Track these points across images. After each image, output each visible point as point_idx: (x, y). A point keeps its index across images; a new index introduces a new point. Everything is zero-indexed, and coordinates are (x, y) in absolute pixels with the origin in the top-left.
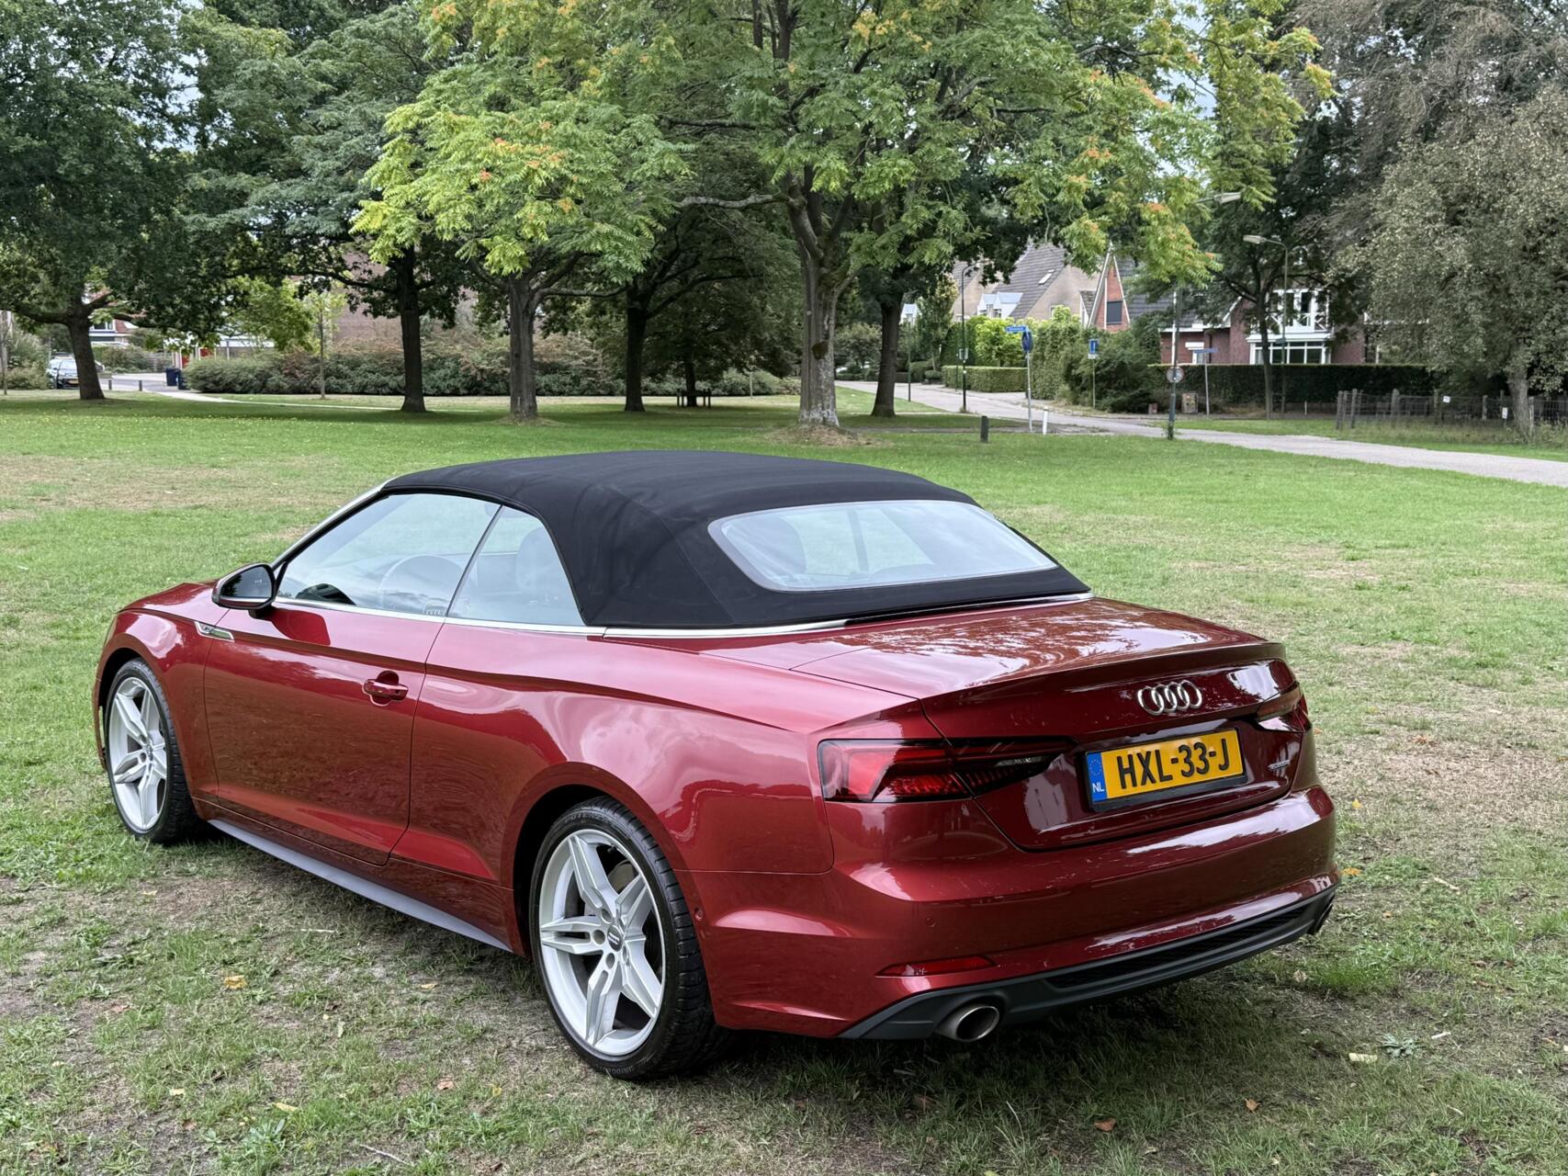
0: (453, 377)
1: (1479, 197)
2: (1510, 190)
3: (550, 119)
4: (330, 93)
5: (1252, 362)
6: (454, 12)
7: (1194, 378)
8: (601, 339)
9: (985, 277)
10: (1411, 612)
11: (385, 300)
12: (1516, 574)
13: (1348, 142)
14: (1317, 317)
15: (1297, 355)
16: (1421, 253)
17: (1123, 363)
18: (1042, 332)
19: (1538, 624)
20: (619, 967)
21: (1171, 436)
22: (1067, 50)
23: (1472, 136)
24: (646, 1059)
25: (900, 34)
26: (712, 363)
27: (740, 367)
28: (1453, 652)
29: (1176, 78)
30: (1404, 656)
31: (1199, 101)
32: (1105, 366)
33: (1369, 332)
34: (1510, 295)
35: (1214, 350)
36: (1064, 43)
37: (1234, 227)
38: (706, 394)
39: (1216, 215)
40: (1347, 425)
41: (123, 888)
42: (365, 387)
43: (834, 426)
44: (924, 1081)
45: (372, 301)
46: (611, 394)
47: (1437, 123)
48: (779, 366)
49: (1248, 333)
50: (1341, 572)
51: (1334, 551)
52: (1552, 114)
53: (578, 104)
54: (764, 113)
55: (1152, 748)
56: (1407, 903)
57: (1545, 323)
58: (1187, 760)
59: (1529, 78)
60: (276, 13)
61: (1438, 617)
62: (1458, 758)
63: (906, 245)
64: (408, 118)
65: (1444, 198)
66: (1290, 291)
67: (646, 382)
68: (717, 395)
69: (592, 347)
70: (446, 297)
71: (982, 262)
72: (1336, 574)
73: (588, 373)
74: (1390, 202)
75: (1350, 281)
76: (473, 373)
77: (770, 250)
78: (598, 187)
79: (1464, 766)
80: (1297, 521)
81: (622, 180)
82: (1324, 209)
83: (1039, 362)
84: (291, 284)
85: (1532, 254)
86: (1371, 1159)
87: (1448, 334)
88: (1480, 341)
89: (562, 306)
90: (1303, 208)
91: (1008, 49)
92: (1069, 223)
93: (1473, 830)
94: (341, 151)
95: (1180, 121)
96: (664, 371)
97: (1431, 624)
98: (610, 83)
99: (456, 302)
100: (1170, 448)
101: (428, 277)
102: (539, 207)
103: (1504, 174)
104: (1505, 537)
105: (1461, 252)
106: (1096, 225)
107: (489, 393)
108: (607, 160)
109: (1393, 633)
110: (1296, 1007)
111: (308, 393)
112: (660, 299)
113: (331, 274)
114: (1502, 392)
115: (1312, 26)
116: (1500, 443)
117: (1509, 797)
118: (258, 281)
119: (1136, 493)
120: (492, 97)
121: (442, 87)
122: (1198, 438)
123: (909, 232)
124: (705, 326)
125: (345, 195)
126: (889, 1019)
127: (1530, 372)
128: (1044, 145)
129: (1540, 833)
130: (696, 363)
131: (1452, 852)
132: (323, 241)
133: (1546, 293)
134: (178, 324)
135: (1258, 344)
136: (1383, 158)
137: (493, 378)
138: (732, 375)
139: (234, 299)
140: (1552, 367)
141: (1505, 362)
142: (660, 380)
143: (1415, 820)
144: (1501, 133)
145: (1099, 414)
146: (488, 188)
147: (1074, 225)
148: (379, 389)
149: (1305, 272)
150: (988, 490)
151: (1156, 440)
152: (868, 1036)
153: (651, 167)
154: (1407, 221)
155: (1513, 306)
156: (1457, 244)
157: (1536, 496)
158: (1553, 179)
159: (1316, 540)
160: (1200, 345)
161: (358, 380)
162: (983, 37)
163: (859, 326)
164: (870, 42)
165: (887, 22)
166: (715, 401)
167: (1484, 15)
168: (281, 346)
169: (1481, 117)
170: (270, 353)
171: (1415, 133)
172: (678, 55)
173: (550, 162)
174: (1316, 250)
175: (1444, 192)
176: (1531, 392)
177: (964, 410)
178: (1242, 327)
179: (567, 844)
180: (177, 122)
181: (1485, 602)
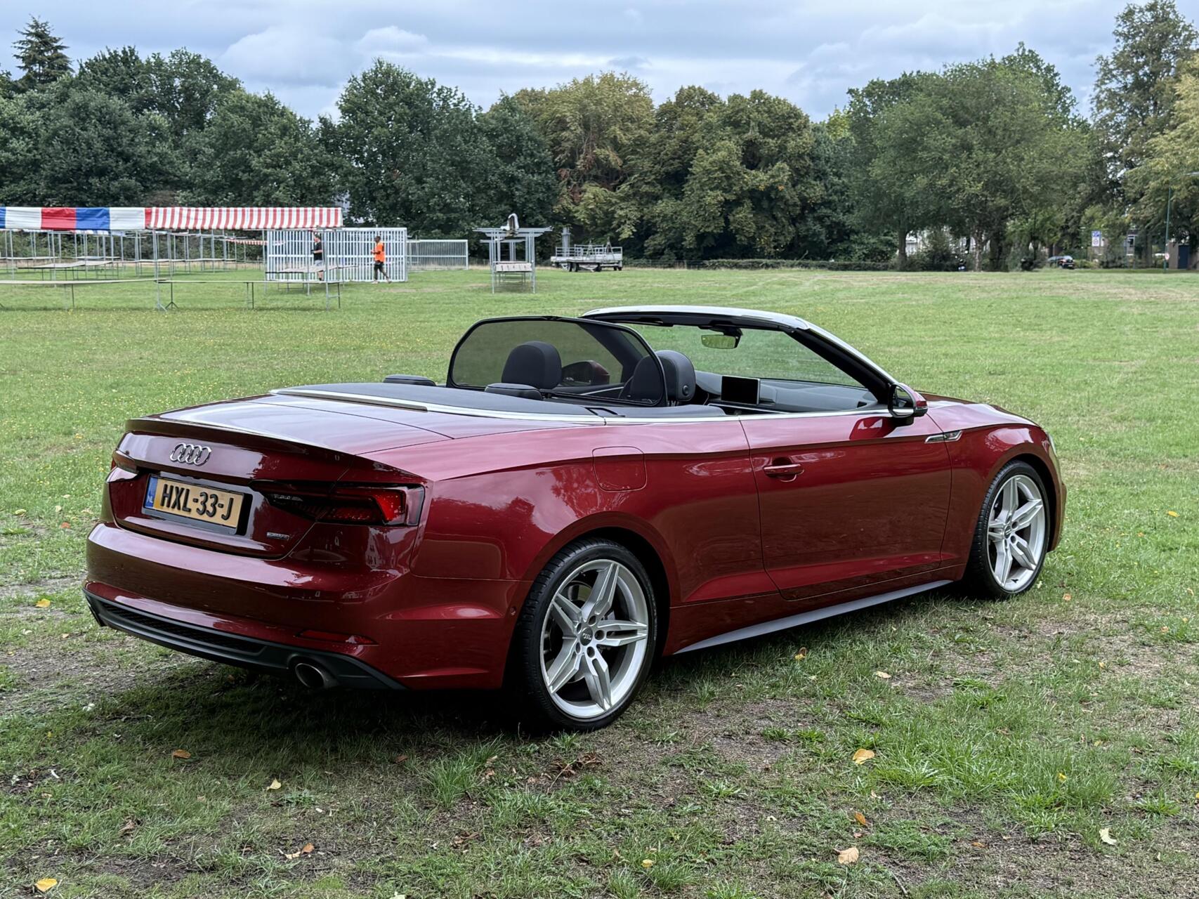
55: (186, 487)
58: (204, 503)
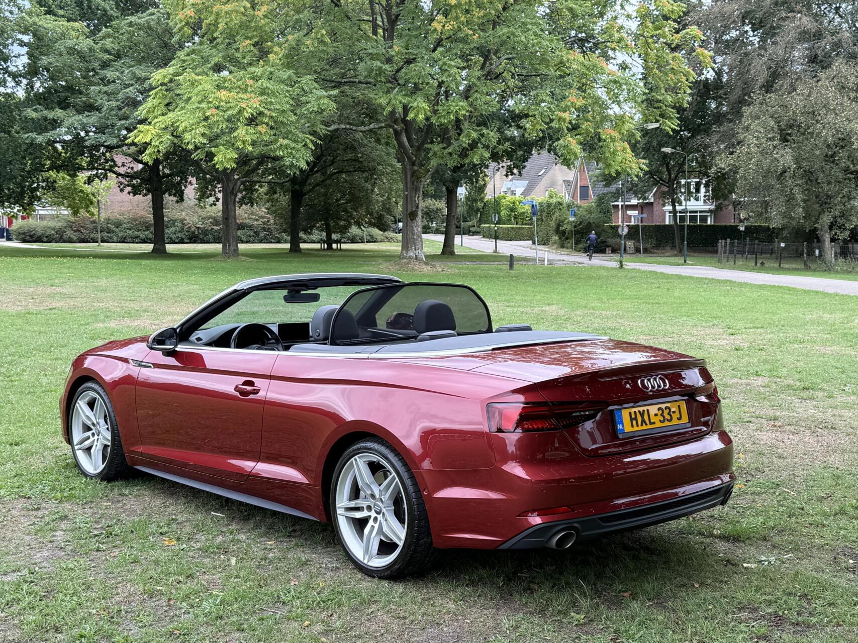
0: (180, 232)
1: (799, 126)
2: (817, 122)
3: (253, 78)
4: (111, 60)
5: (667, 223)
6: (193, 14)
7: (634, 232)
8: (273, 209)
9: (507, 172)
10: (766, 361)
11: (140, 185)
12: (824, 342)
13: (721, 92)
14: (705, 196)
15: (693, 219)
16: (766, 159)
17: (589, 223)
18: (541, 204)
19: (837, 368)
20: (380, 523)
21: (621, 266)
22: (558, 40)
23: (795, 90)
24: (397, 567)
25: (460, 29)
26: (342, 223)
27: (359, 224)
28: (790, 382)
29: (621, 57)
30: (763, 384)
31: (634, 70)
32: (579, 225)
33: (736, 204)
34: (819, 183)
35: (645, 215)
36: (556, 36)
37: (655, 143)
38: (338, 242)
39: (644, 136)
40: (724, 260)
41: (92, 502)
42: (125, 238)
43: (422, 260)
44: (534, 578)
45: (133, 186)
46: (279, 242)
47: (773, 82)
48: (383, 225)
49: (664, 205)
50: (726, 341)
51: (721, 330)
52: (841, 77)
53: (269, 69)
54: (380, 74)
55: (645, 408)
56: (769, 500)
57: (839, 199)
58: (662, 415)
59: (827, 55)
60: (77, 13)
61: (781, 364)
62: (793, 433)
63: (464, 153)
64: (165, 77)
65: (778, 126)
66: (689, 181)
67: (301, 235)
68: (344, 243)
69: (268, 213)
70: (179, 183)
71: (506, 163)
72: (724, 342)
73: (264, 229)
74: (747, 128)
75: (723, 175)
76: (193, 229)
77: (380, 156)
78: (281, 119)
79: (796, 438)
80: (699, 314)
81: (295, 114)
82: (707, 131)
83: (540, 222)
84: (82, 176)
85: (830, 158)
86: (756, 605)
87: (782, 205)
88: (801, 210)
89: (250, 189)
90: (696, 131)
91: (523, 39)
92: (558, 139)
93: (802, 467)
94: (120, 96)
95: (623, 81)
96: (311, 228)
97: (777, 367)
98: (286, 56)
99: (186, 187)
100: (621, 273)
101: (167, 171)
102: (247, 130)
103: (814, 112)
104: (818, 323)
105: (789, 158)
106: (575, 141)
107: (203, 242)
108: (287, 102)
109: (757, 372)
110: (716, 545)
111: (89, 242)
112: (310, 184)
113: (108, 170)
114: (815, 240)
115: (699, 25)
116: (815, 270)
117: (821, 452)
118: (61, 174)
119: (605, 299)
120: (216, 65)
121: (185, 58)
122: (638, 267)
123: (464, 145)
124: (337, 200)
125: (123, 122)
126: (524, 538)
127: (831, 228)
128: (544, 94)
129: (837, 468)
130: (332, 224)
131: (791, 477)
132: (102, 149)
133: (840, 182)
134: (12, 200)
135: (670, 212)
136: (741, 102)
137: (205, 232)
138: (354, 230)
139: (47, 185)
140: (844, 225)
141: (816, 222)
142: (310, 234)
143: (772, 463)
144: (811, 88)
145: (577, 254)
146: (216, 119)
147: (561, 141)
148: (134, 240)
149: (698, 170)
150: (518, 297)
151: (613, 269)
152: (513, 548)
153: (313, 106)
154: (757, 140)
155: (820, 190)
156: (787, 153)
157: (836, 300)
158: (843, 115)
159: (711, 324)
160: (635, 213)
161: (121, 234)
162: (508, 32)
163: (430, 201)
164: (441, 33)
165: (452, 23)
166: (344, 246)
167: (801, 18)
168: (75, 213)
169: (799, 78)
170: (66, 217)
171: (761, 88)
172: (328, 40)
173: (252, 104)
174: (703, 156)
175: (779, 122)
176: (833, 240)
177: (495, 251)
178: (661, 202)
179: (352, 462)
180: (14, 76)
181: (807, 356)
